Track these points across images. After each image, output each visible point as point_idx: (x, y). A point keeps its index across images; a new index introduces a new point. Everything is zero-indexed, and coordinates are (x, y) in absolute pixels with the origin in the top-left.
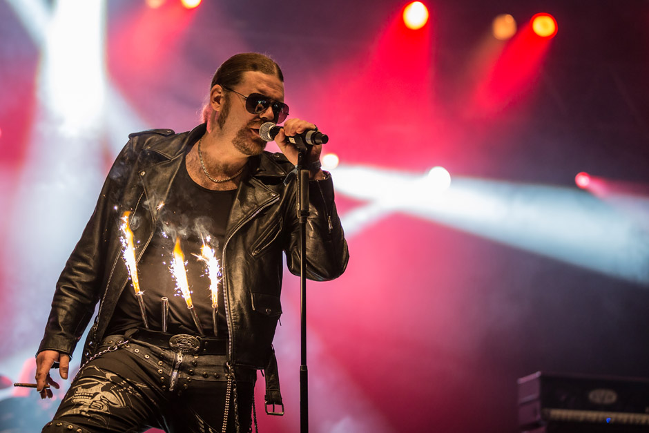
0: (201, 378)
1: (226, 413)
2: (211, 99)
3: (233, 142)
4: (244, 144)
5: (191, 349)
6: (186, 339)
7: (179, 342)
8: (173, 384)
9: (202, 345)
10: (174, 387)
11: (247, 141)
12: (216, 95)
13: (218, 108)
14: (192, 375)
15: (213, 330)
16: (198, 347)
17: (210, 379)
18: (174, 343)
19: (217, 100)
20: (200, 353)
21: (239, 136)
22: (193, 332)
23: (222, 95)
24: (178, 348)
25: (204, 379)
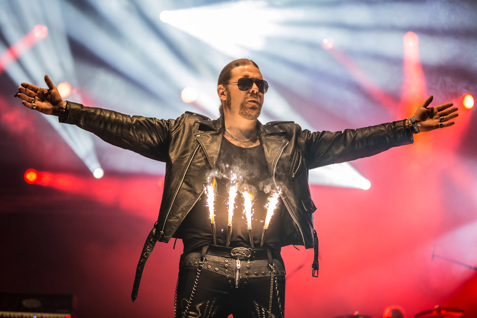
0: (254, 276)
1: (271, 297)
2: (219, 95)
3: (239, 114)
4: (246, 113)
5: (245, 257)
6: (242, 250)
7: (237, 253)
8: (237, 283)
9: (252, 254)
10: (239, 285)
11: (247, 110)
12: (221, 91)
13: (225, 98)
14: (248, 275)
15: (260, 244)
16: (250, 255)
17: (260, 276)
18: (234, 253)
19: (222, 94)
20: (251, 259)
21: (241, 109)
22: (247, 245)
23: (224, 89)
24: (237, 256)
25: (257, 277)
